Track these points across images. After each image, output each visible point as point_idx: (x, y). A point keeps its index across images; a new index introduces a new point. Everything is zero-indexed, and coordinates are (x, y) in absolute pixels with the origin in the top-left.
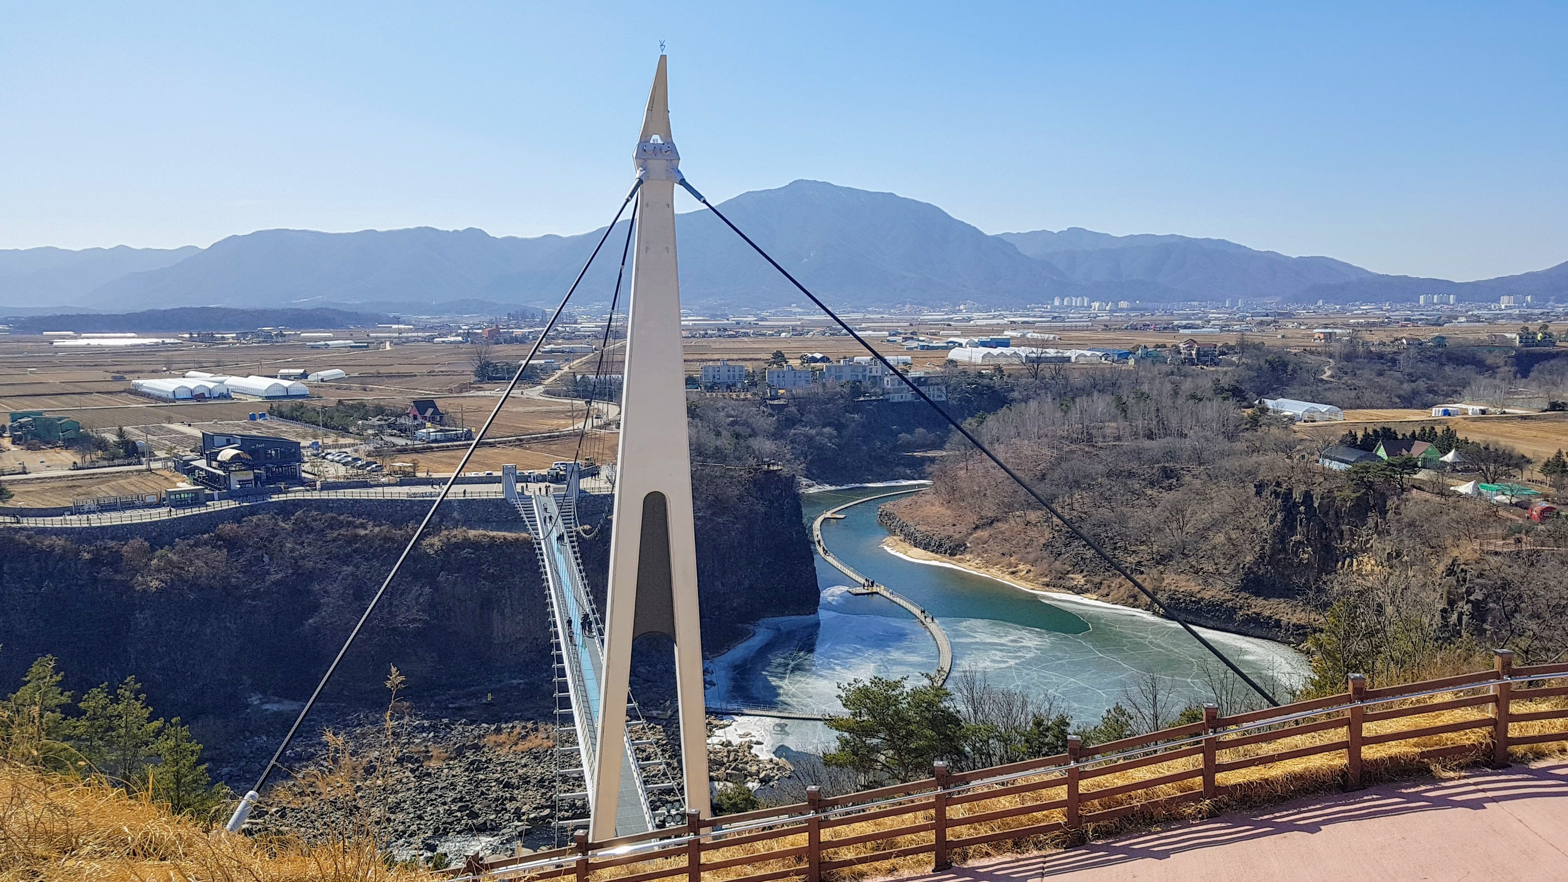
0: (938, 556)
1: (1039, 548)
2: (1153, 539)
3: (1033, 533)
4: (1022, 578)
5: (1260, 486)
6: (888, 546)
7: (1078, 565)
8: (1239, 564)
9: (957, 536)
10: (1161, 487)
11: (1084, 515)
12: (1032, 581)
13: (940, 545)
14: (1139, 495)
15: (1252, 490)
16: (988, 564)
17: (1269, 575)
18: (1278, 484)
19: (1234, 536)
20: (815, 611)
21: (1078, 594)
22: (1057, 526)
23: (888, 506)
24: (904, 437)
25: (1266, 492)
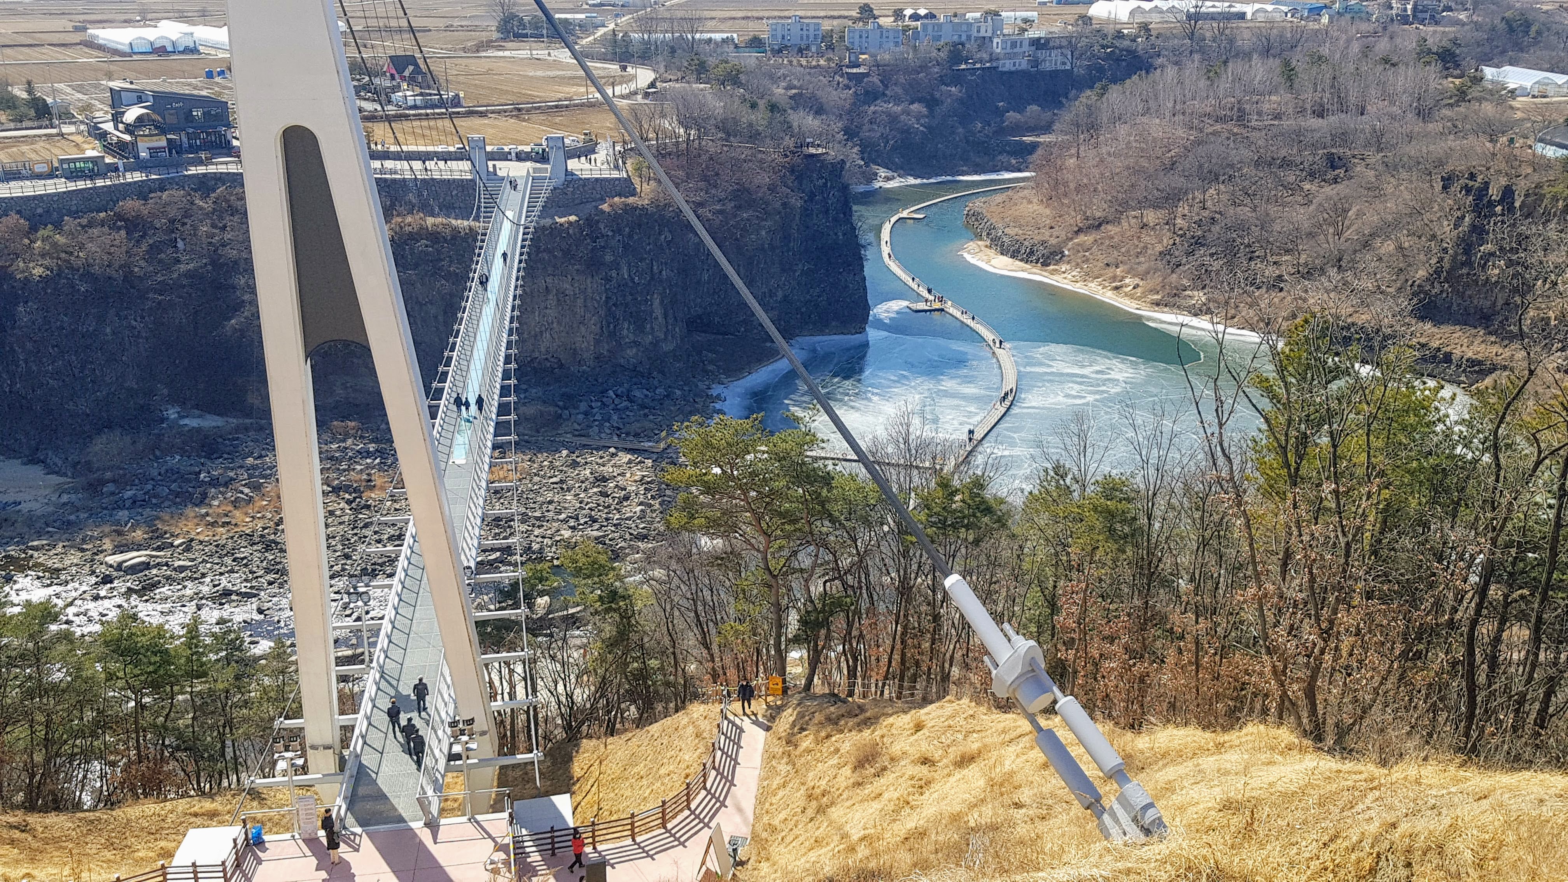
0: (1028, 266)
1: (1153, 258)
2: (1300, 247)
3: (1147, 238)
4: (1126, 295)
5: (1449, 178)
6: (969, 252)
7: (1201, 279)
8: (1407, 280)
9: (1053, 241)
10: (1324, 180)
11: (1217, 216)
12: (1138, 299)
13: (1032, 252)
14: (1293, 189)
15: (1438, 186)
16: (1088, 276)
17: (1444, 295)
18: (1472, 176)
19: (1406, 245)
20: (862, 330)
21: (1196, 315)
22: (1180, 229)
23: (978, 204)
24: (1012, 116)
25: (1456, 187)
